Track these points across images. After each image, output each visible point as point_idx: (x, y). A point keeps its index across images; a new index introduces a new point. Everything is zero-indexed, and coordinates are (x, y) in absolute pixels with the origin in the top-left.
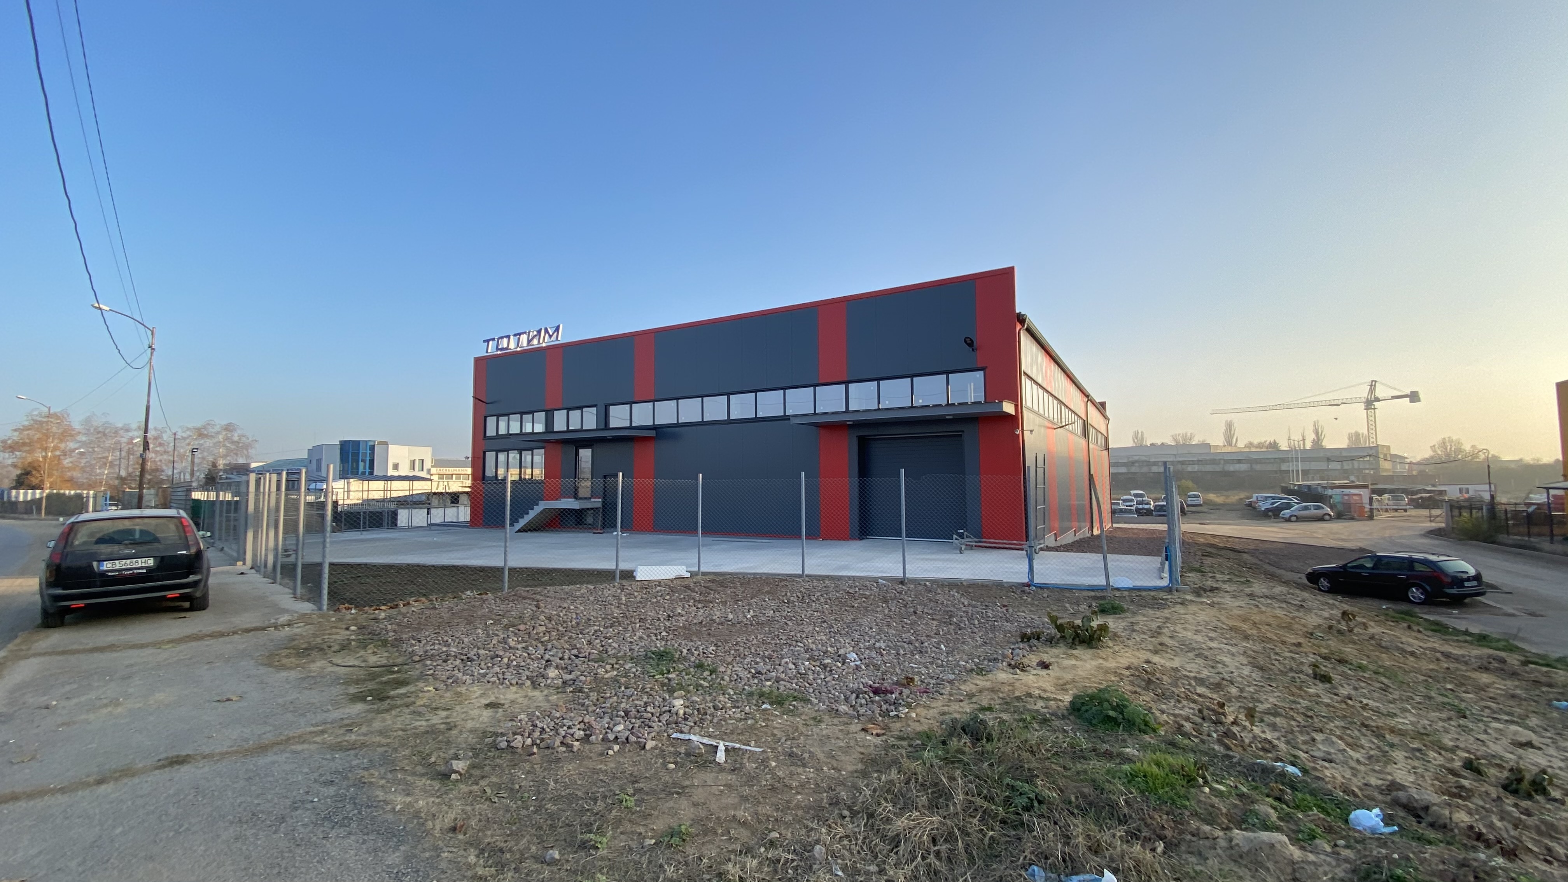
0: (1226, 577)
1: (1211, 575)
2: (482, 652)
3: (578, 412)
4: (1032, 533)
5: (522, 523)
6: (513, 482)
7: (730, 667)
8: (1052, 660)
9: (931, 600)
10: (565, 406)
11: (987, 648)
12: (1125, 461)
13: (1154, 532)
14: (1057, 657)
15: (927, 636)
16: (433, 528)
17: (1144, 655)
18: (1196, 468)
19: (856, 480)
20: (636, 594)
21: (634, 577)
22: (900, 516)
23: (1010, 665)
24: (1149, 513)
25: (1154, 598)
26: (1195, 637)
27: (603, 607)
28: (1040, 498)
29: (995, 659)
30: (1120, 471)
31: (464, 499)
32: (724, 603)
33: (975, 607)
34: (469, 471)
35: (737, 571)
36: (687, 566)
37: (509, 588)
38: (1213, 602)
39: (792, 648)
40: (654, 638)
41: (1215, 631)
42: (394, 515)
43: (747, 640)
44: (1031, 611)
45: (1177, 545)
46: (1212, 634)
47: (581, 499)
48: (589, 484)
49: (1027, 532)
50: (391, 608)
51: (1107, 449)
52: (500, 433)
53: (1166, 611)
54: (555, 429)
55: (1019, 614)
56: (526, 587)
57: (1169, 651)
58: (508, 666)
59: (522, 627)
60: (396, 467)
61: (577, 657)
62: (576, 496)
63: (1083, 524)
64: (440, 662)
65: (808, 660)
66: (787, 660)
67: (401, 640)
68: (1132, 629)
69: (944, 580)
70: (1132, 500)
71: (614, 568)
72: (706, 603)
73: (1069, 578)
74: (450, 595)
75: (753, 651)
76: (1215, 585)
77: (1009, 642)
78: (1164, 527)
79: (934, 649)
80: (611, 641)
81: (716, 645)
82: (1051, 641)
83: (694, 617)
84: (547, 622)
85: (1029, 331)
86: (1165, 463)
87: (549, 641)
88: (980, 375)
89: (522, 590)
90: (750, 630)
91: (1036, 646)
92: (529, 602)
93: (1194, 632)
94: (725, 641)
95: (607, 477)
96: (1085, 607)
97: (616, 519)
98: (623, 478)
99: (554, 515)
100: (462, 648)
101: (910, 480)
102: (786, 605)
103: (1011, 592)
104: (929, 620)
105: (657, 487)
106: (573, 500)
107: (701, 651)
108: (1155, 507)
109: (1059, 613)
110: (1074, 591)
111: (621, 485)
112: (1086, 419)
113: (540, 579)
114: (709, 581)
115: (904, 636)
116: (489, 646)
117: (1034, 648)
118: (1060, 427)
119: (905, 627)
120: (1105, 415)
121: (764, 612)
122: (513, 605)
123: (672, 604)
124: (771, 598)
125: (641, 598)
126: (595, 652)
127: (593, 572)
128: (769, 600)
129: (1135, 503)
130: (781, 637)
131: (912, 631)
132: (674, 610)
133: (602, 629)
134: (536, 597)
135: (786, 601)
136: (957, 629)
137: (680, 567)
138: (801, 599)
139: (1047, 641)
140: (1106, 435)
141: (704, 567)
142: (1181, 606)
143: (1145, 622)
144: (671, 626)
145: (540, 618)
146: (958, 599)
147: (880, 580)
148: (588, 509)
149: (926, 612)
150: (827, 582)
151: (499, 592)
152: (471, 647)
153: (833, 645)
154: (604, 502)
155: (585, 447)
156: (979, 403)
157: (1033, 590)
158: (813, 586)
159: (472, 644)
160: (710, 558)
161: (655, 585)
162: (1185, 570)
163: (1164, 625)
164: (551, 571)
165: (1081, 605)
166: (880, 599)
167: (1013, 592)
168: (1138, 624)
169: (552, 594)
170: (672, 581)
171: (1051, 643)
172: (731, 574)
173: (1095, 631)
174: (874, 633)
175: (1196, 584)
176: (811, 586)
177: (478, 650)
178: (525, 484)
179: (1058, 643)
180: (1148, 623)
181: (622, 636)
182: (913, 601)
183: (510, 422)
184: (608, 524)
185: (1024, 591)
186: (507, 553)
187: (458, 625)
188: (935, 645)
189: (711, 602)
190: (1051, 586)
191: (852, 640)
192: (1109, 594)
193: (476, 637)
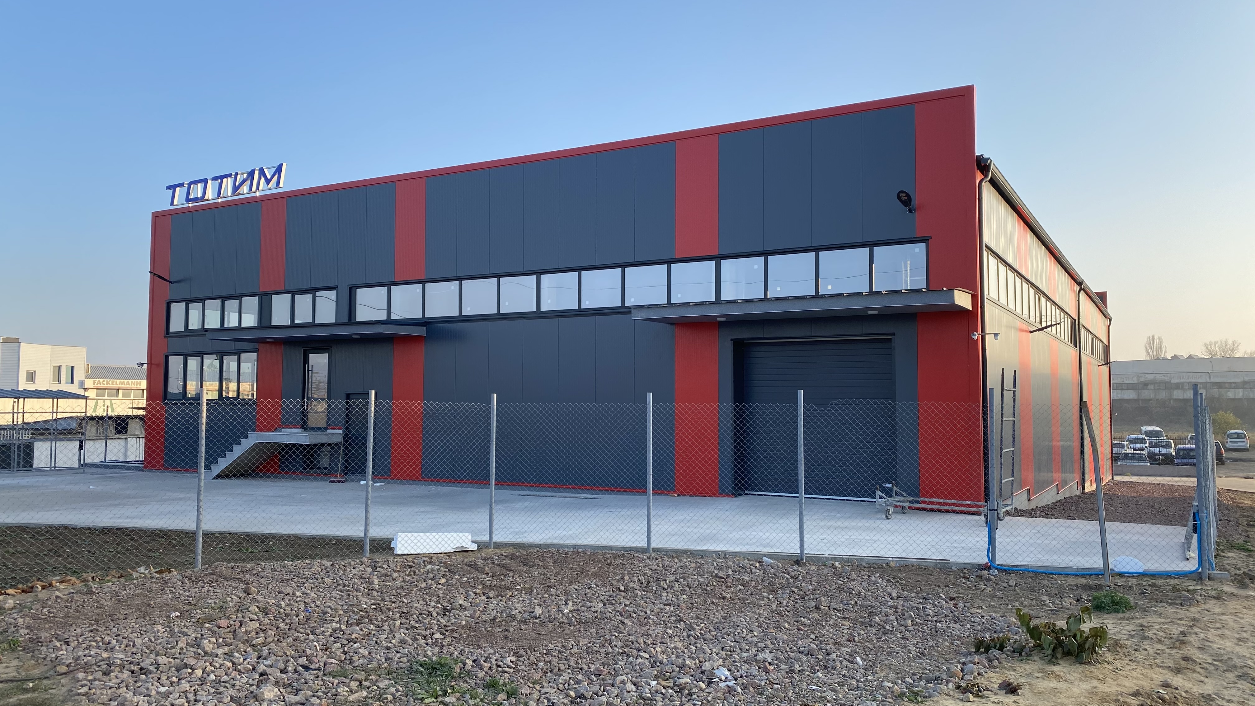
2: (162, 660)
3: (309, 297)
4: (994, 489)
5: (223, 464)
6: (210, 402)
7: (538, 687)
8: (1023, 680)
9: (840, 589)
10: (289, 288)
11: (925, 662)
12: (1135, 381)
13: (1172, 488)
14: (1030, 675)
15: (836, 643)
16: (87, 470)
17: (1159, 676)
18: (1240, 394)
19: (728, 406)
20: (395, 575)
21: (392, 549)
22: (797, 461)
23: (958, 687)
24: (1168, 460)
25: (1175, 589)
26: (1237, 649)
27: (345, 594)
28: (1008, 436)
29: (936, 679)
30: (1126, 397)
31: (135, 427)
32: (529, 591)
33: (906, 599)
34: (144, 384)
35: (549, 542)
36: (473, 533)
37: (203, 564)
39: (631, 659)
40: (422, 642)
42: (28, 451)
43: (563, 646)
44: (990, 606)
45: (1212, 508)
47: (312, 429)
48: (323, 406)
49: (987, 488)
50: (23, 591)
51: (1108, 363)
52: (191, 327)
53: (1193, 609)
54: (274, 323)
55: (972, 610)
56: (229, 561)
57: (1198, 668)
58: (203, 681)
59: (223, 623)
60: (31, 376)
61: (306, 668)
62: (304, 426)
63: (1069, 476)
64: (99, 675)
65: (656, 678)
66: (624, 677)
67: (38, 641)
68: (1142, 634)
69: (860, 559)
70: (1143, 441)
71: (362, 534)
72: (501, 591)
73: (1047, 557)
74: (114, 572)
75: (572, 663)
77: (957, 653)
78: (1192, 481)
79: (845, 663)
80: (357, 645)
81: (516, 654)
82: (1020, 652)
83: (483, 612)
84: (261, 615)
85: (995, 184)
86: (1195, 387)
87: (265, 644)
88: (919, 249)
89: (223, 567)
90: (567, 631)
91: (997, 659)
92: (233, 585)
93: (1235, 641)
94: (530, 647)
95: (351, 396)
96: (1071, 600)
97: (366, 460)
98: (376, 398)
99: (272, 453)
100: (133, 653)
101: (812, 407)
102: (623, 594)
103: (961, 577)
104: (839, 620)
105: (428, 413)
106: (300, 430)
107: (494, 662)
108: (1178, 451)
109: (1032, 610)
110: (1055, 576)
111: (373, 409)
112: (1076, 319)
113: (250, 550)
114: (506, 556)
115: (800, 643)
116: (173, 651)
117: (996, 663)
118: (1039, 330)
119: (802, 630)
120: (1105, 312)
121: (589, 604)
122: (210, 588)
123: (450, 591)
124: (599, 584)
125: (403, 581)
126: (334, 661)
127: (331, 540)
128: (597, 586)
129: (1147, 445)
130: (615, 643)
131: (813, 636)
132: (452, 600)
133: (344, 627)
134: (244, 576)
135: (622, 588)
136: (881, 633)
137: (461, 535)
138: (645, 585)
139: (1014, 651)
140: (1106, 343)
141: (499, 536)
142: (1215, 601)
143: (1162, 626)
144: (448, 624)
145: (250, 609)
146: (882, 587)
147: (765, 558)
148: (323, 445)
149: (834, 607)
150: (685, 560)
151: (188, 568)
152: (146, 653)
153: (694, 656)
154: (346, 435)
155: (319, 350)
156: (919, 291)
157: (994, 574)
158: (663, 566)
159: (147, 648)
160: (508, 521)
161: (424, 562)
162: (1222, 548)
163: (1190, 630)
164: (267, 538)
165: (1066, 597)
166: (765, 587)
167: (965, 578)
168: (1150, 628)
169: (268, 573)
170: (449, 556)
171: (1021, 654)
172: (539, 546)
173: (1087, 638)
174: (755, 639)
175: (1239, 569)
176: (661, 565)
177: (156, 656)
178: (228, 406)
179: (1031, 655)
180: (1166, 626)
181: (374, 639)
182: (814, 590)
183: (206, 311)
184: (353, 467)
185: (981, 577)
186: (201, 510)
187: (126, 619)
188: (847, 657)
189: (509, 589)
190: (1022, 569)
191: (723, 649)
192: (1107, 582)
193: (154, 637)
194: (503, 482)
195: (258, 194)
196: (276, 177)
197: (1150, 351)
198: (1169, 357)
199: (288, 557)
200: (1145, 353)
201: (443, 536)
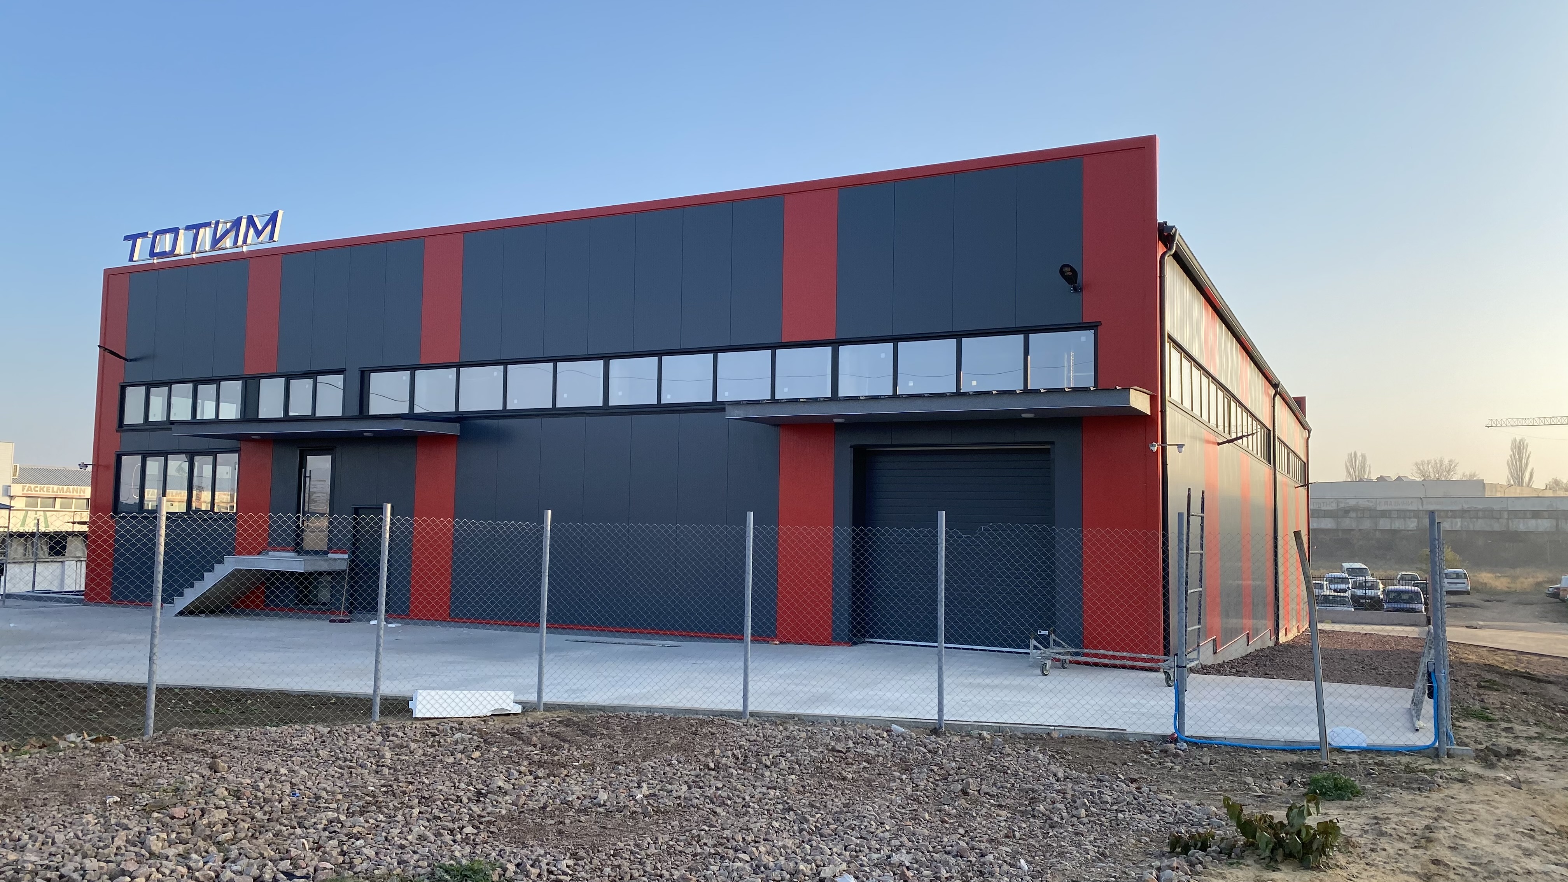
0: (1533, 731)
1: (1504, 725)
2: (91, 864)
3: (308, 383)
4: (1176, 639)
5: (190, 596)
6: (170, 516)
9: (992, 767)
10: (283, 370)
12: (1333, 507)
13: (1382, 639)
15: (991, 841)
16: (9, 602)
18: (1458, 524)
19: (847, 530)
20: (413, 746)
21: (410, 711)
22: (935, 601)
24: (1375, 604)
25: (1408, 769)
26: (1498, 849)
27: (345, 772)
28: (1194, 574)
31: (76, 548)
32: (590, 769)
33: (1076, 781)
34: (87, 492)
35: (616, 703)
36: (517, 691)
37: (156, 730)
38: (1517, 779)
39: (727, 863)
40: (448, 838)
41: (1532, 837)
43: (637, 845)
44: (1181, 790)
46: (1528, 844)
47: (307, 553)
48: (324, 523)
49: (1166, 638)
51: (1306, 484)
52: (151, 419)
53: (1434, 795)
54: (261, 415)
55: (1162, 796)
56: (191, 726)
57: (1452, 875)
59: (179, 811)
61: (290, 876)
62: (298, 548)
63: (1260, 623)
68: (1377, 828)
69: (1015, 727)
70: (1344, 581)
71: (371, 691)
72: (554, 768)
73: (1249, 727)
74: (33, 741)
76: (1515, 746)
77: (1147, 854)
79: (1006, 867)
80: (360, 842)
81: (574, 856)
82: (1229, 854)
83: (530, 796)
84: (230, 800)
85: (1181, 260)
87: (234, 841)
88: (1086, 338)
89: (182, 734)
90: (642, 824)
91: (1201, 863)
92: (195, 758)
93: (1493, 838)
94: (593, 847)
95: (360, 511)
96: (1281, 783)
97: (377, 595)
98: (392, 514)
99: (253, 584)
100: (50, 854)
101: (956, 533)
102: (713, 773)
103: (1142, 752)
104: (993, 808)
105: (461, 534)
106: (293, 554)
107: (544, 867)
108: (1387, 593)
109: (1235, 796)
110: (1258, 752)
111: (388, 528)
112: (1271, 429)
113: (221, 710)
114: (560, 722)
115: (945, 839)
116: (106, 851)
117: (1199, 868)
118: (1229, 442)
119: (947, 823)
120: (1303, 422)
121: (669, 787)
122: (164, 763)
123: (486, 768)
124: (682, 760)
125: (424, 755)
126: (328, 865)
127: (329, 699)
128: (679, 762)
129: (1350, 586)
130: (704, 841)
131: (962, 831)
132: (489, 782)
133: (343, 818)
134: (211, 747)
135: (712, 765)
136: (1047, 826)
137: (501, 693)
138: (741, 761)
139: (1221, 852)
140: (1305, 461)
141: (551, 694)
142: (1460, 785)
143: (1400, 818)
144: (482, 814)
145: (216, 793)
146: (1044, 765)
147: (894, 726)
148: (320, 574)
149: (986, 791)
150: (792, 728)
151: (135, 736)
152: (69, 854)
153: (808, 857)
154: (352, 561)
155: (319, 451)
156: (1087, 389)
157: (1183, 748)
158: (764, 736)
159: (71, 847)
160: (563, 676)
161: (451, 728)
162: (1456, 715)
163: (1436, 824)
164: (244, 695)
165: (1274, 779)
166: (896, 765)
167: (1146, 753)
168: (1387, 821)
169: (243, 742)
170: (484, 721)
171: (1229, 856)
172: (602, 708)
173: (1315, 835)
174: (887, 835)
175: (1480, 743)
176: (761, 735)
177: (84, 858)
178: (195, 521)
179: (1243, 858)
180: (1406, 818)
181: (384, 834)
182: (959, 768)
183: (173, 398)
184: (360, 604)
185: (1166, 752)
186: (155, 658)
187: (45, 805)
188: (1008, 859)
189: (564, 766)
190: (1217, 742)
191: (846, 848)
192: (1326, 759)
193: (82, 831)
194: (558, 624)
195: (245, 249)
196: (269, 228)
197: (1352, 471)
198: (1374, 478)
199: (272, 721)
200: (1345, 474)
201: (477, 695)
